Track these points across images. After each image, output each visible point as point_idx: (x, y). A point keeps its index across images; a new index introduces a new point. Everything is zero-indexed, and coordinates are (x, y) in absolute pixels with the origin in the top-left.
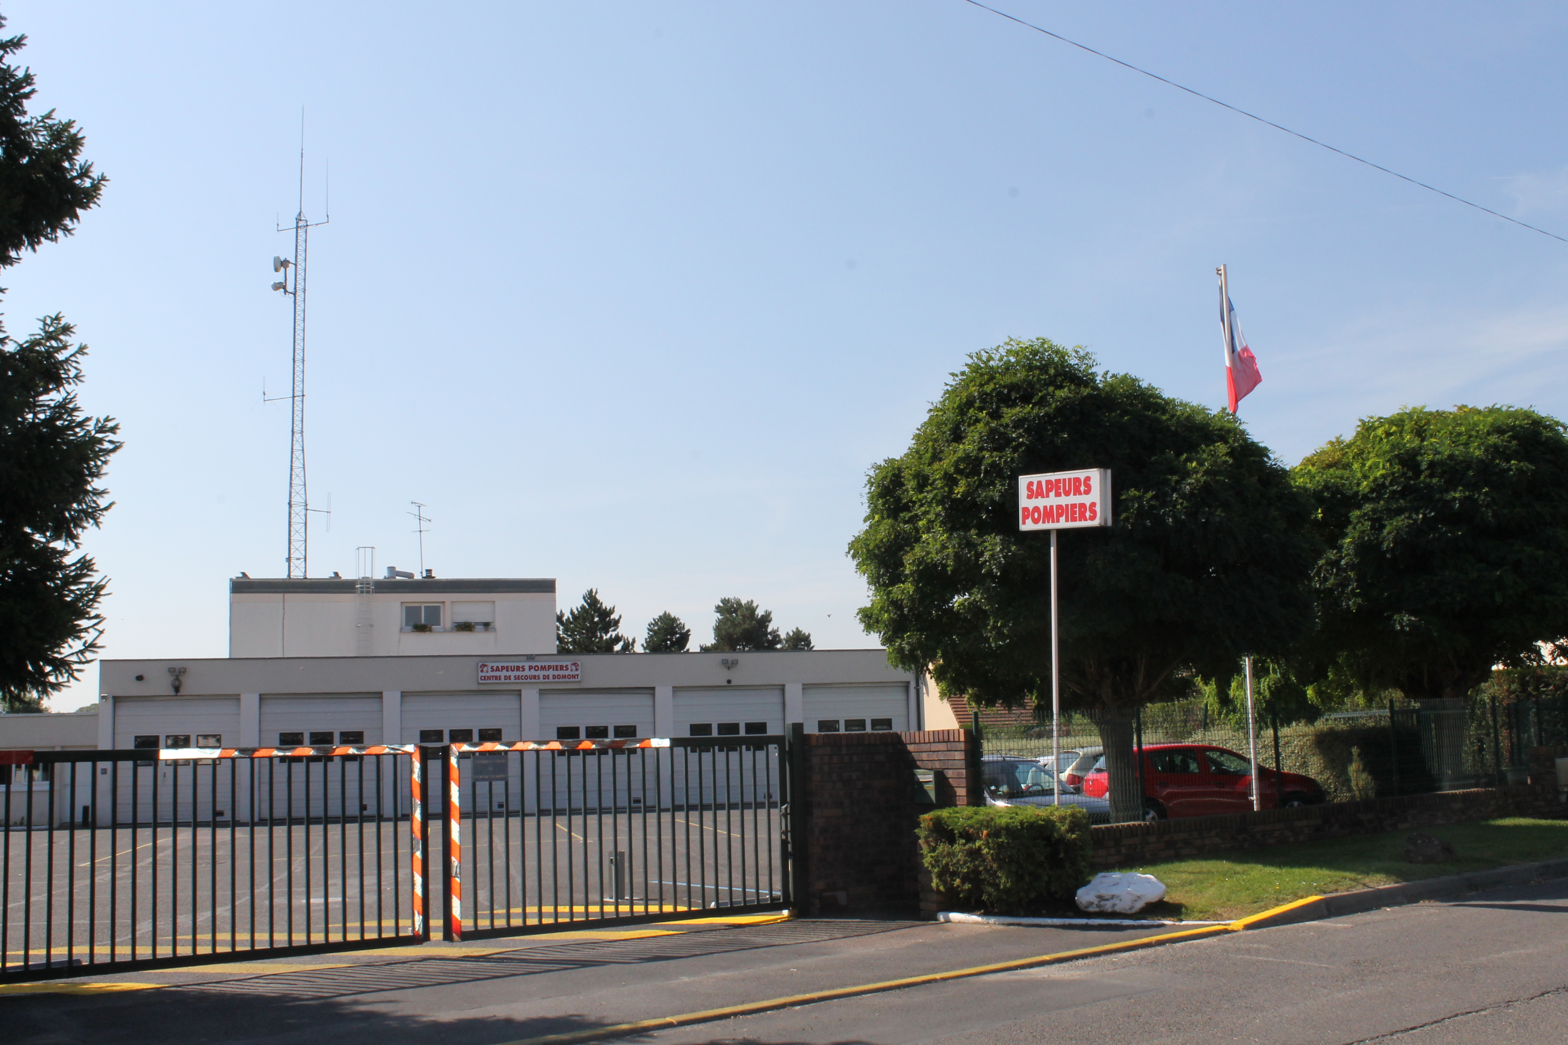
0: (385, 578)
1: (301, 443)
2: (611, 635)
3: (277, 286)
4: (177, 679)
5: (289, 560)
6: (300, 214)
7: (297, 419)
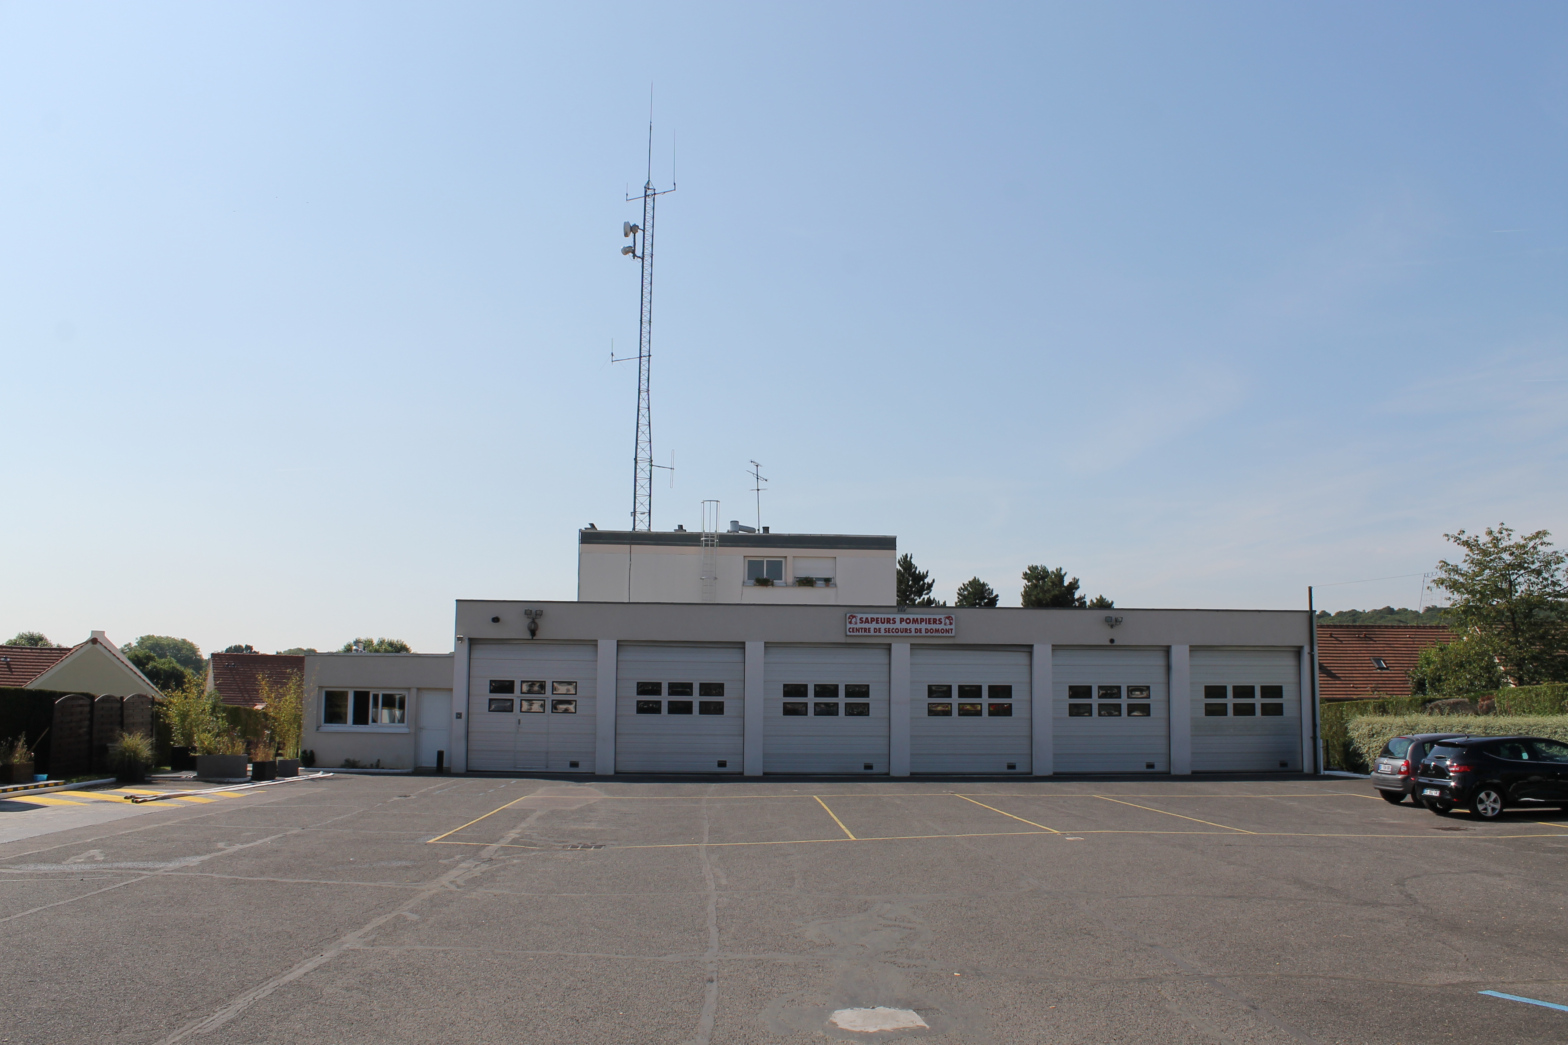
0: (728, 531)
1: (647, 401)
2: (924, 599)
3: (626, 251)
4: (533, 622)
5: (634, 513)
6: (648, 183)
7: (644, 378)
